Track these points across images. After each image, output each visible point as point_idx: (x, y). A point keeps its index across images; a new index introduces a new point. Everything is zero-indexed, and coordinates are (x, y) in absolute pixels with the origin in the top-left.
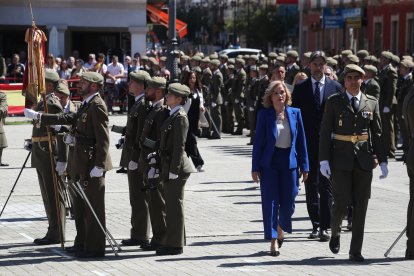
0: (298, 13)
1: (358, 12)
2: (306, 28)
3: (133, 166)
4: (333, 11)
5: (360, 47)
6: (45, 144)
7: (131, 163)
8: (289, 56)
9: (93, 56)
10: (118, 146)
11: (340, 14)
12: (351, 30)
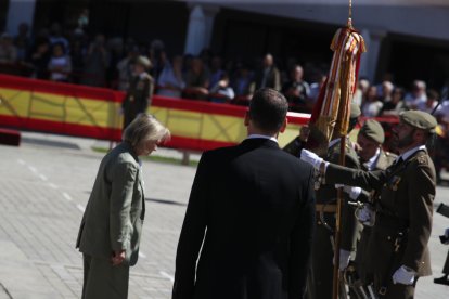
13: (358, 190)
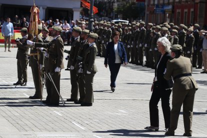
0: (145, 6)
1: (170, 7)
2: (148, 13)
3: (72, 68)
4: (160, 6)
5: (171, 22)
6: (36, 56)
7: (72, 66)
8: (141, 24)
9: (58, 20)
10: (66, 59)
11: (163, 8)
12: (168, 14)
13: (42, 48)
